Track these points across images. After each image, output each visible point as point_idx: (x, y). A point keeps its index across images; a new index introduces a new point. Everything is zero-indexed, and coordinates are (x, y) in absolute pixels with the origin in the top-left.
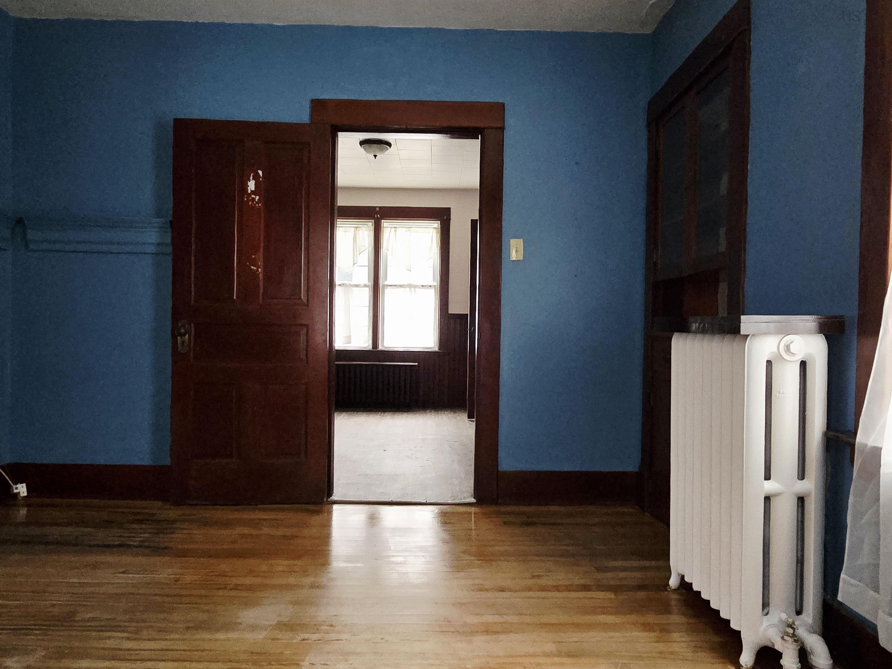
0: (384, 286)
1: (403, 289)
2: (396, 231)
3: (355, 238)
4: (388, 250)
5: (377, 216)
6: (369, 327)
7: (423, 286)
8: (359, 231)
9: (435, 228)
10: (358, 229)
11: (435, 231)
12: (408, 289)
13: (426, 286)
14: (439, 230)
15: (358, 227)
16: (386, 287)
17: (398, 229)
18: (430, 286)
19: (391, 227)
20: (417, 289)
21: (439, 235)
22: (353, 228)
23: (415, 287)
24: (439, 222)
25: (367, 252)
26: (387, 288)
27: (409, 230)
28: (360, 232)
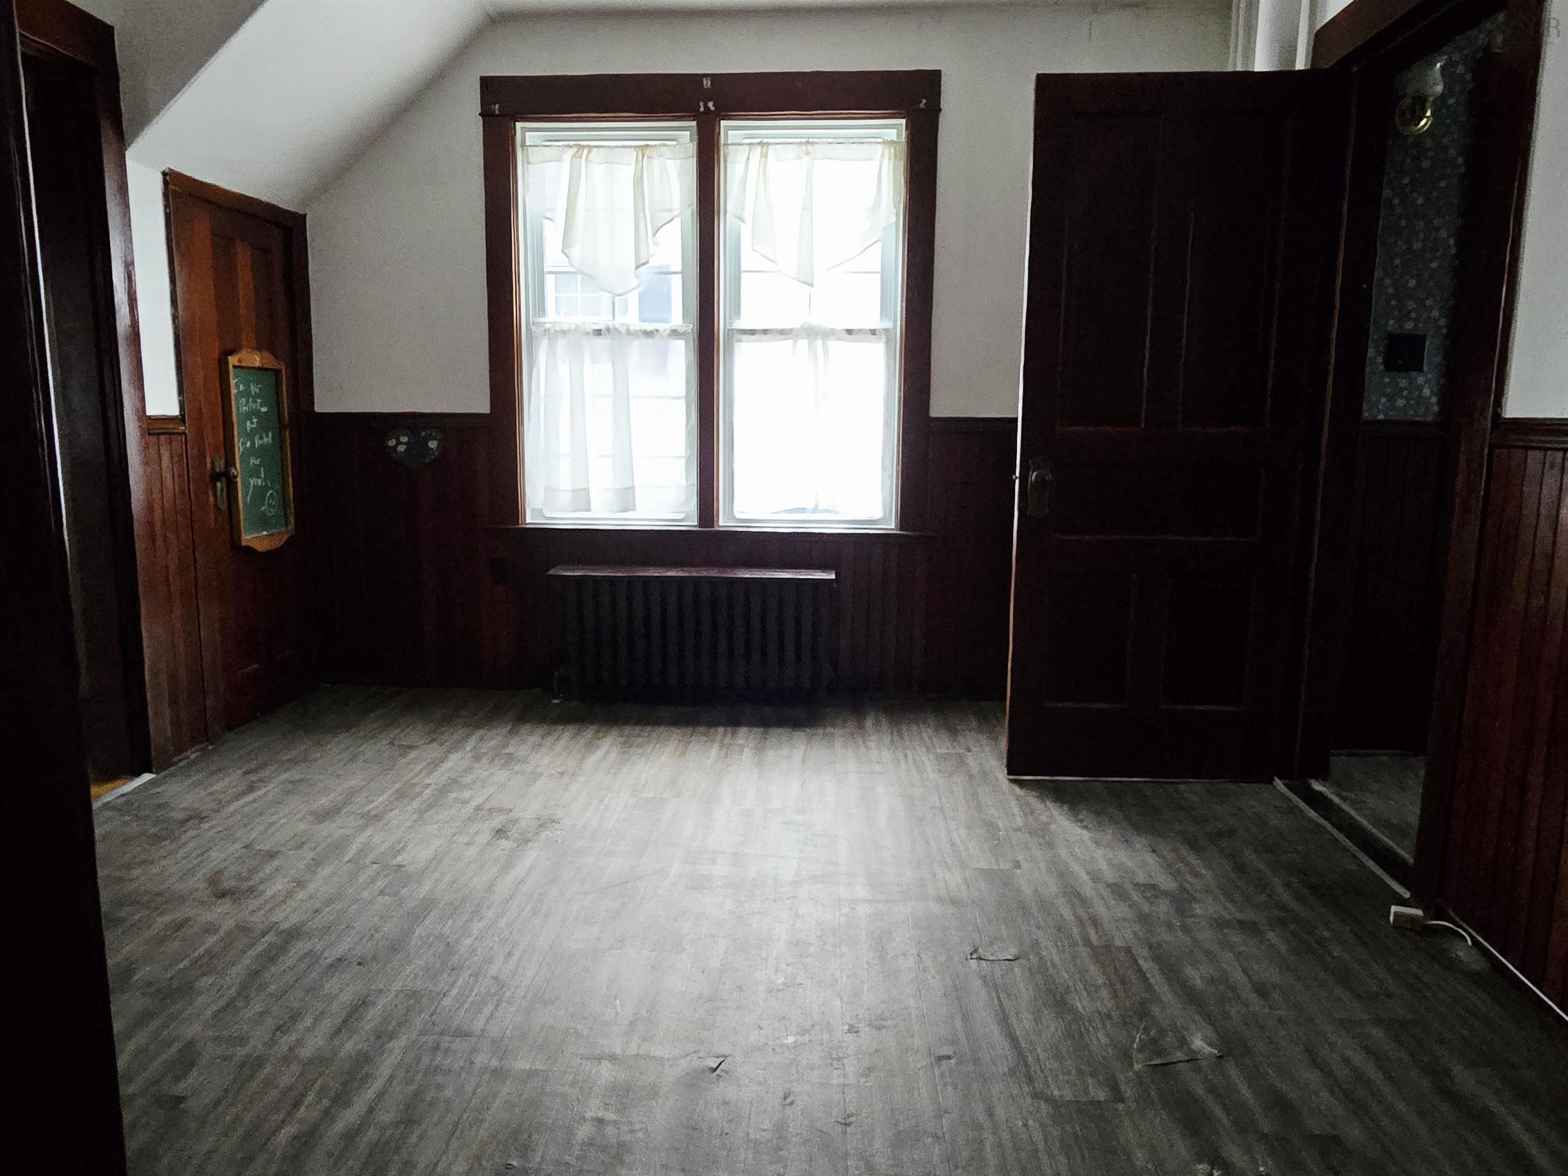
0: (730, 333)
1: (788, 343)
2: (765, 156)
3: (638, 182)
4: (743, 221)
5: (706, 107)
6: (688, 459)
7: (849, 332)
8: (650, 158)
9: (892, 142)
10: (647, 152)
11: (889, 152)
12: (803, 343)
13: (860, 331)
14: (903, 148)
15: (647, 146)
16: (736, 337)
17: (771, 150)
18: (873, 332)
19: (751, 144)
20: (833, 344)
21: (902, 165)
22: (633, 151)
23: (827, 334)
24: (903, 121)
25: (677, 222)
26: (740, 341)
27: (807, 153)
28: (656, 163)
